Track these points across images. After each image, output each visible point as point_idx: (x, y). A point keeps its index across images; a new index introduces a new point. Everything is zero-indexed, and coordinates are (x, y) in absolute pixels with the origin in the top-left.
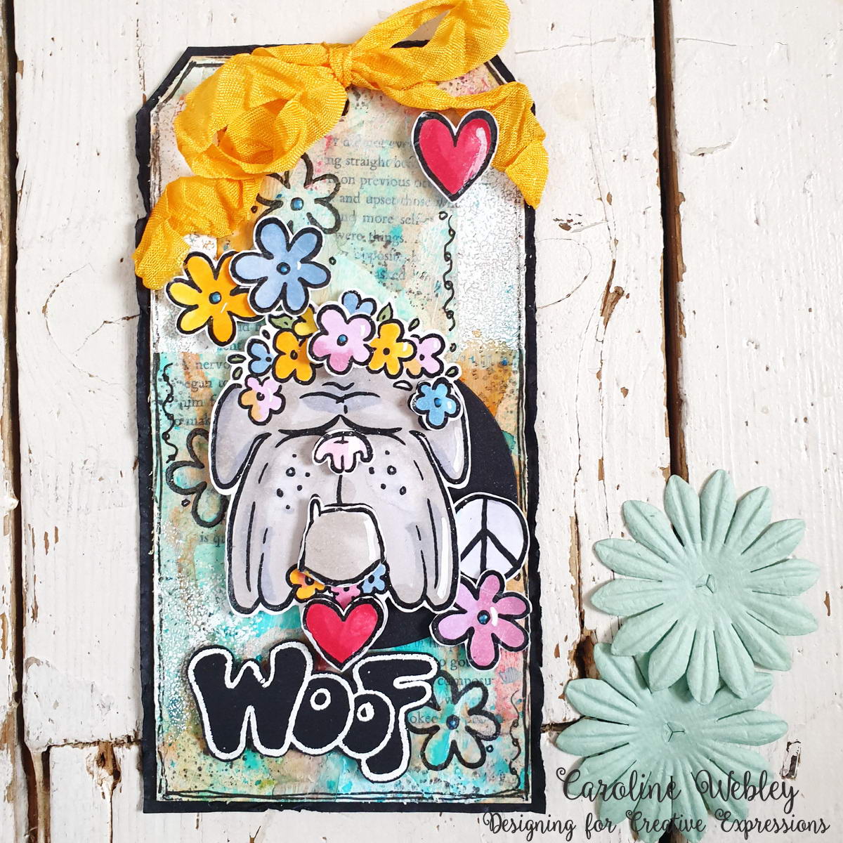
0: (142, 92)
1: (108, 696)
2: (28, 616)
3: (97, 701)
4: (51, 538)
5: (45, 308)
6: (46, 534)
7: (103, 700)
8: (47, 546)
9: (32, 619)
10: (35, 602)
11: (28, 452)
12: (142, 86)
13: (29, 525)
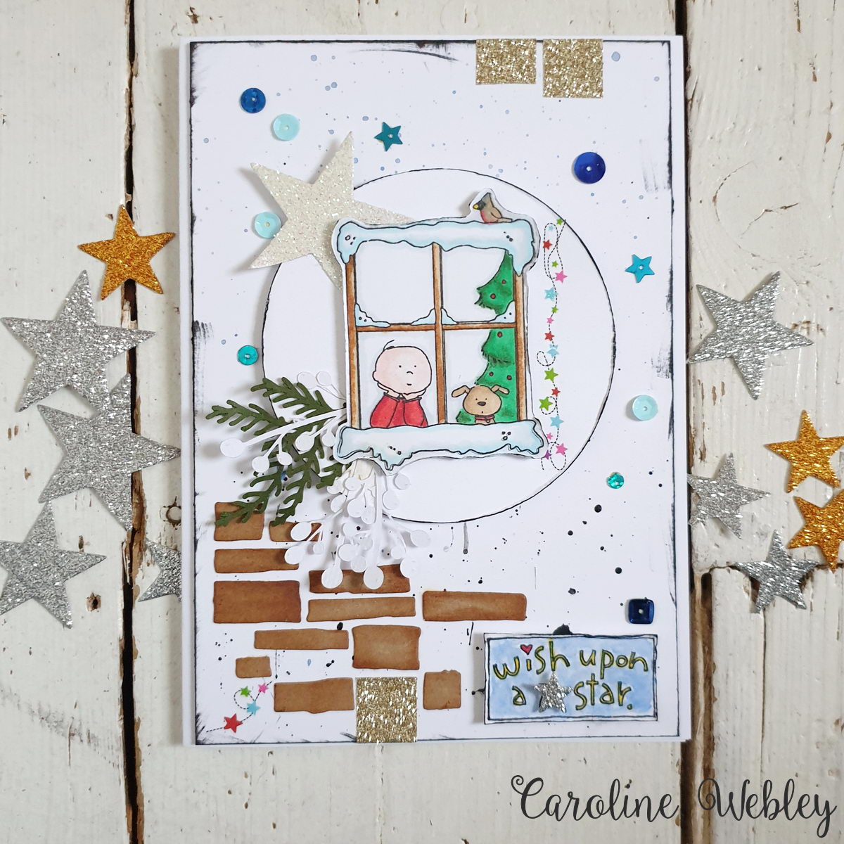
0: (797, 17)
1: (765, 525)
2: (696, 457)
3: (755, 530)
4: (718, 392)
5: (715, 197)
6: (714, 388)
7: (761, 528)
8: (715, 398)
9: (700, 460)
10: (704, 445)
11: (698, 318)
12: (796, 13)
13: (699, 381)
